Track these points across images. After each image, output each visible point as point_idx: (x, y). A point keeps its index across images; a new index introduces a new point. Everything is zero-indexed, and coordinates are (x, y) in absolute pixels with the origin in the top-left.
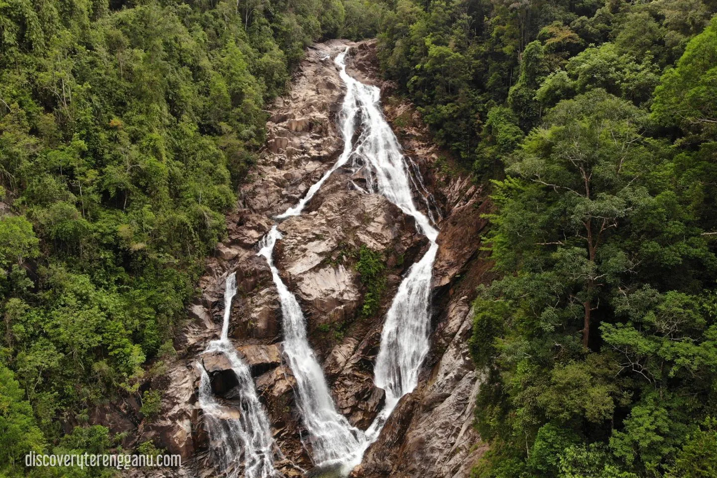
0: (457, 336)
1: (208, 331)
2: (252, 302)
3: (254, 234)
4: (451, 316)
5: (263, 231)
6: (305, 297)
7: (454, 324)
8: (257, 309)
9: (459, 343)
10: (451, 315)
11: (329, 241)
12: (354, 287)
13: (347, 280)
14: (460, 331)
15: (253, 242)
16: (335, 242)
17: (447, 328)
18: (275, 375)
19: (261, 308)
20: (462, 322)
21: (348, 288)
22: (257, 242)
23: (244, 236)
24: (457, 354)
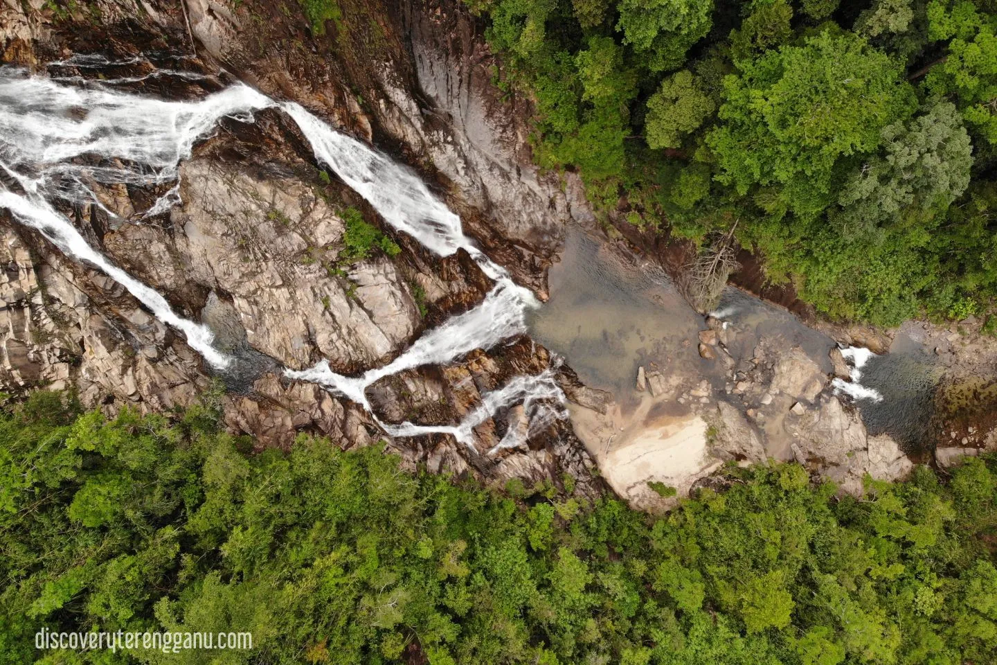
0: (426, 139)
1: (448, 448)
2: (419, 401)
3: (327, 405)
4: (402, 135)
5: (321, 392)
6: (411, 333)
7: (412, 139)
8: (429, 394)
9: (432, 140)
10: (400, 133)
11: (330, 289)
12: (378, 264)
13: (372, 271)
14: (422, 133)
15: (339, 405)
16: (331, 281)
17: (413, 147)
18: (480, 371)
19: (428, 389)
20: (413, 126)
21: (382, 272)
22: (338, 398)
23: (335, 420)
24: (440, 149)
